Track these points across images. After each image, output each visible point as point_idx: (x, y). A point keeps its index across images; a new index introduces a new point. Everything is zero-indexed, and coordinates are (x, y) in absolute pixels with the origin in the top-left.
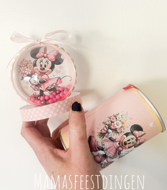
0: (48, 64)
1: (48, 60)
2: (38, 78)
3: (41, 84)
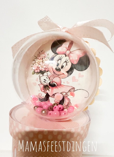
0: (66, 65)
1: (69, 60)
2: (49, 78)
3: (50, 87)
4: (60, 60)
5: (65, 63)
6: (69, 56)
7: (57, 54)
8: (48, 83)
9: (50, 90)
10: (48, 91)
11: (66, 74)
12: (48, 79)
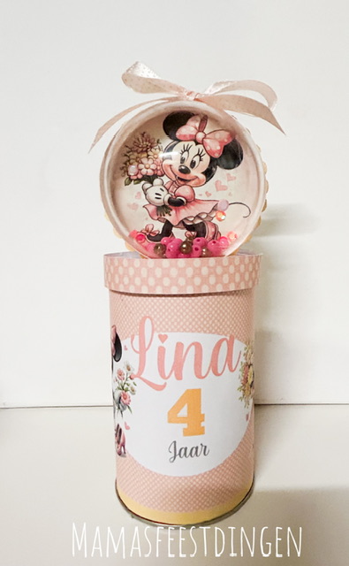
0: (200, 160)
1: (204, 152)
2: (168, 190)
3: (171, 207)
4: (186, 153)
5: (198, 157)
6: (203, 144)
7: (180, 141)
8: (166, 199)
9: (173, 212)
10: (167, 217)
11: (203, 177)
12: (166, 191)
